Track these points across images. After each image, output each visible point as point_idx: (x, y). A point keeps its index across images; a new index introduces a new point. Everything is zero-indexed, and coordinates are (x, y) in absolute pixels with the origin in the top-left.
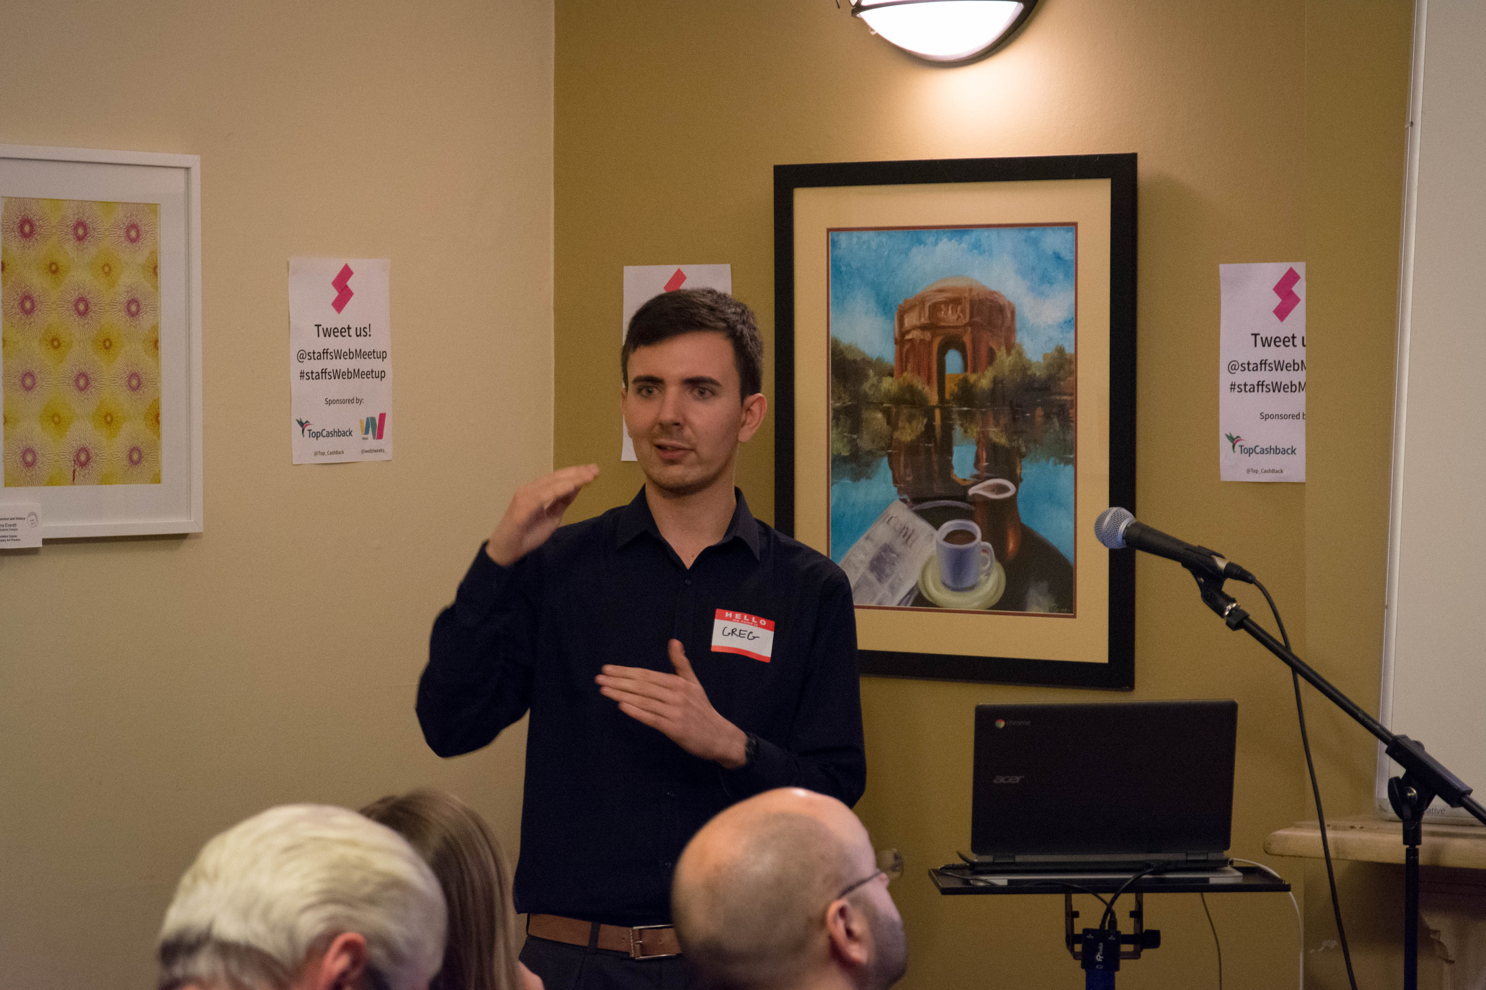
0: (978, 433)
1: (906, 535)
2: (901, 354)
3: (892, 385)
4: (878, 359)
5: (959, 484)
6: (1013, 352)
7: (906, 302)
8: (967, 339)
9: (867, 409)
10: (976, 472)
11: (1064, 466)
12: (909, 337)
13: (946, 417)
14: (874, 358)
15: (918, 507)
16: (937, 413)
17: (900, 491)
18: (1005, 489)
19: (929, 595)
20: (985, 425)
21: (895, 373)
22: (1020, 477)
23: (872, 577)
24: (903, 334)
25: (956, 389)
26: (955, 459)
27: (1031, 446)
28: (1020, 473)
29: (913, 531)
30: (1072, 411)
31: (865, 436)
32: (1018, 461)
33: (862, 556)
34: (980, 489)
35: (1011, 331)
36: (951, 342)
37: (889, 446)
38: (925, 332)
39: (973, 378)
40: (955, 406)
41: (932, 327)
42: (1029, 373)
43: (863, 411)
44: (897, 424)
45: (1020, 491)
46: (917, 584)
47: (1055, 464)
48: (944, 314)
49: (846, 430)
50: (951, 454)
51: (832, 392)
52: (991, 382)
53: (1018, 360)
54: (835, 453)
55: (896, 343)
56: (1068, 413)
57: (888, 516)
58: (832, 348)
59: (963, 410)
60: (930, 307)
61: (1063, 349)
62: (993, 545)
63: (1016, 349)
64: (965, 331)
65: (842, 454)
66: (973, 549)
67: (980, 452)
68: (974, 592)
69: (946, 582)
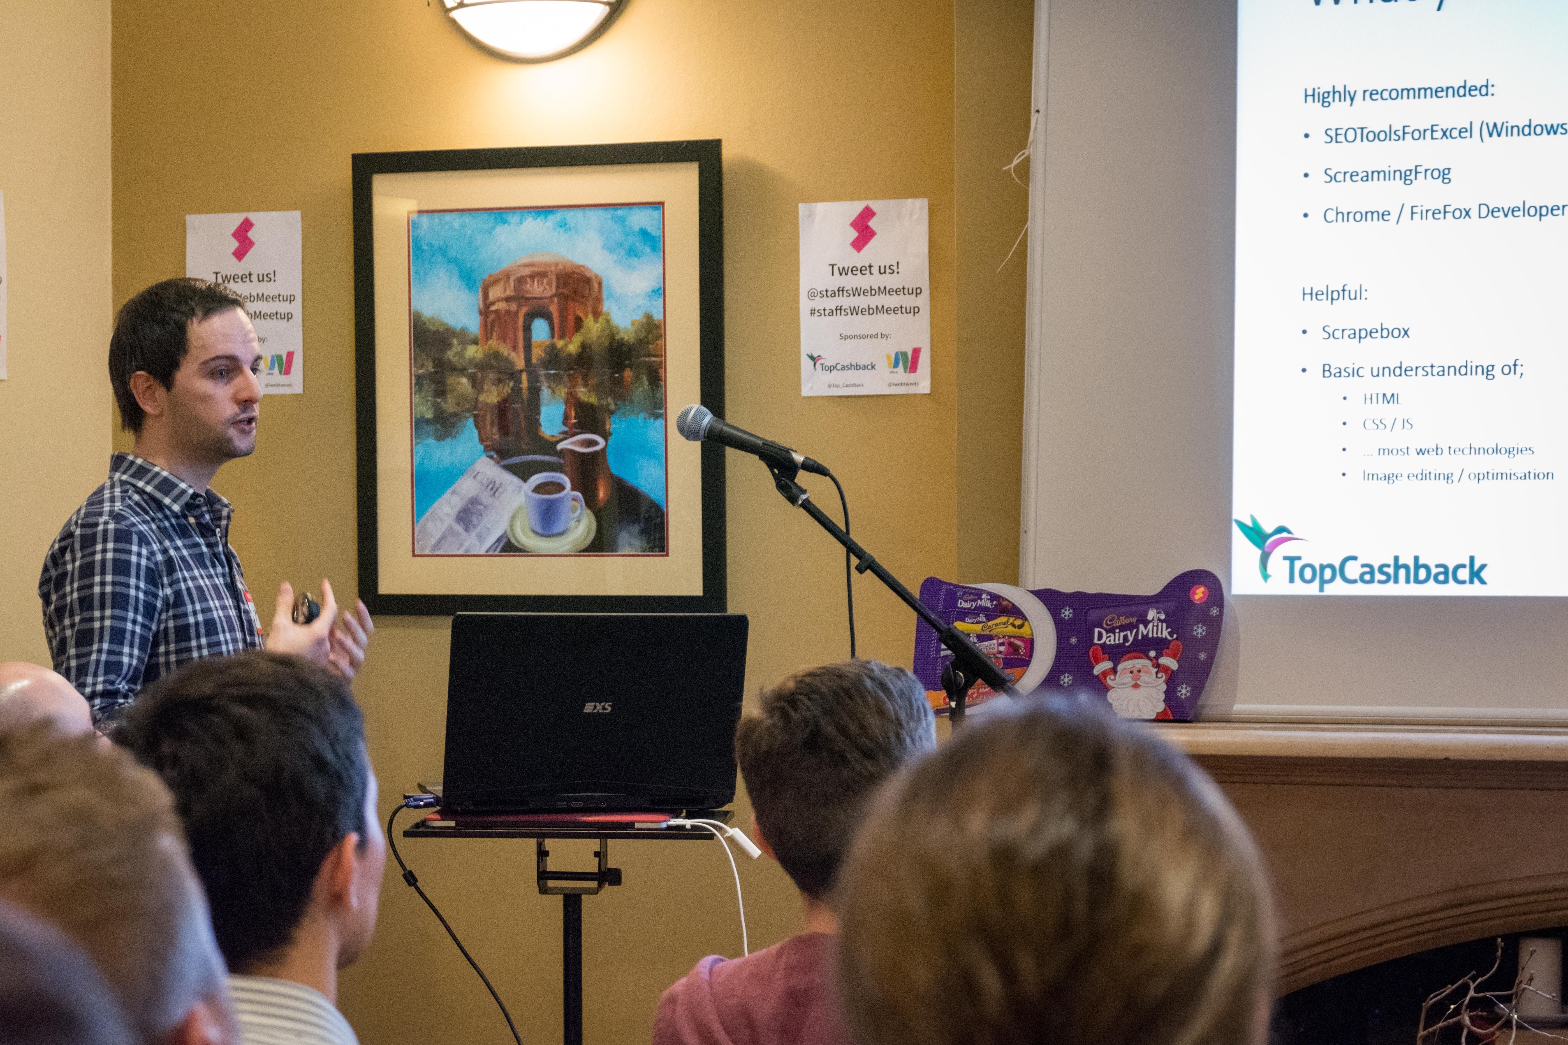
0: (566, 393)
1: (494, 489)
2: (486, 325)
3: (477, 352)
4: (462, 329)
5: (548, 441)
6: (601, 319)
7: (490, 276)
8: (554, 309)
9: (451, 375)
10: (565, 429)
11: (654, 420)
12: (493, 308)
13: (534, 380)
14: (458, 329)
15: (506, 462)
16: (524, 376)
17: (486, 449)
18: (594, 443)
19: (518, 542)
20: (573, 385)
21: (480, 342)
22: (609, 432)
23: (459, 528)
24: (487, 305)
25: (543, 354)
26: (543, 419)
27: (619, 403)
28: (610, 429)
29: (501, 484)
30: (662, 371)
31: (450, 400)
32: (607, 418)
33: (447, 509)
34: (569, 444)
35: (598, 300)
36: (539, 312)
37: (475, 408)
38: (510, 303)
39: (560, 344)
40: (541, 369)
41: (519, 298)
42: (618, 337)
43: (447, 376)
44: (482, 388)
45: (609, 443)
46: (505, 532)
47: (645, 419)
48: (530, 286)
49: (429, 394)
50: (539, 413)
51: (414, 360)
52: (578, 347)
53: (606, 327)
54: (419, 416)
55: (481, 313)
56: (657, 373)
57: (474, 471)
58: (414, 320)
59: (550, 374)
60: (515, 280)
61: (652, 316)
62: (583, 495)
63: (604, 316)
64: (552, 302)
65: (426, 416)
66: (562, 498)
67: (568, 410)
68: (563, 537)
69: (535, 530)
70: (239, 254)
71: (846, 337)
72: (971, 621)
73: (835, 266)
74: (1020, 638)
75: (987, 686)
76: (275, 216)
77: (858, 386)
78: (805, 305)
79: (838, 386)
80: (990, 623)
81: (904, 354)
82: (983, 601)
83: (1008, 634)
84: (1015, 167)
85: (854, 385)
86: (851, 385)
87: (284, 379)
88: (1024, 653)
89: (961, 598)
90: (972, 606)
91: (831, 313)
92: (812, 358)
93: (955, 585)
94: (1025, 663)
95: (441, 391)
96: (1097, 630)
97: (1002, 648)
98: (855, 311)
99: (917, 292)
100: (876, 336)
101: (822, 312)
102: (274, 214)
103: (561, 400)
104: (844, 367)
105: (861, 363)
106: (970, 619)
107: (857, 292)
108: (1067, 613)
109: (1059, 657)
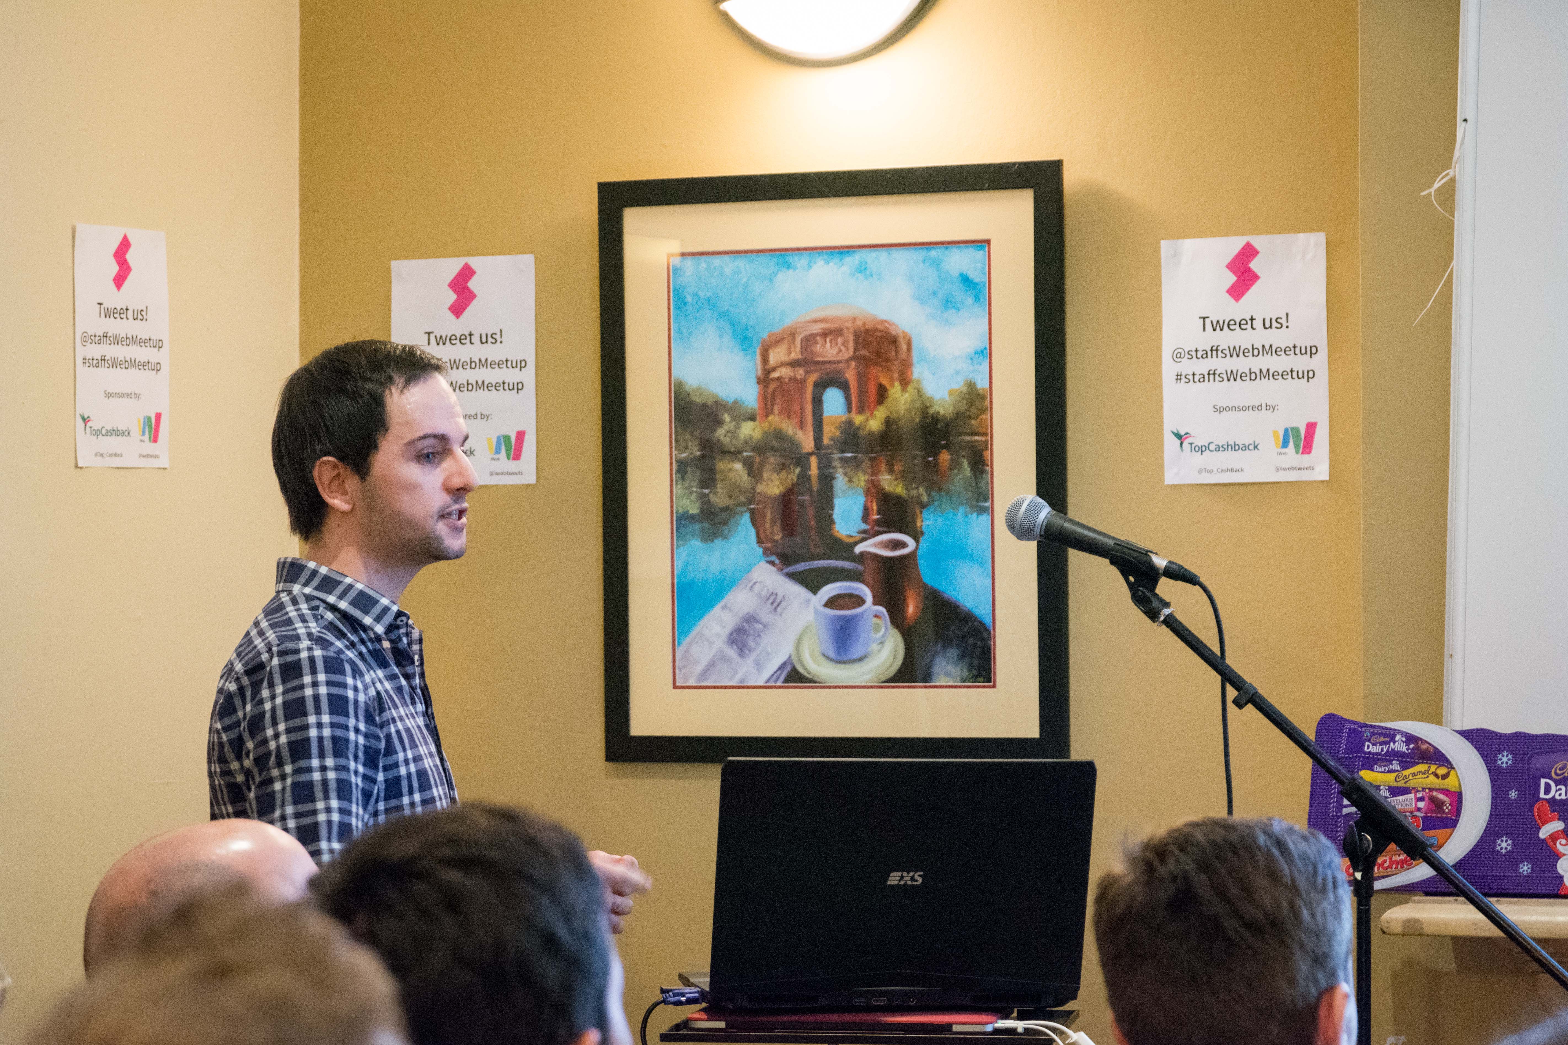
0: (866, 481)
1: (775, 602)
2: (765, 396)
3: (753, 430)
4: (736, 402)
5: (844, 543)
6: (910, 388)
7: (771, 335)
8: (850, 375)
9: (721, 460)
10: (865, 527)
11: (978, 515)
12: (774, 375)
13: (825, 465)
14: (731, 401)
15: (790, 569)
16: (814, 461)
17: (767, 552)
18: (903, 545)
19: (806, 669)
20: (875, 472)
21: (758, 418)
22: (921, 529)
23: (731, 652)
24: (767, 372)
25: (837, 433)
26: (837, 514)
27: (934, 494)
28: (921, 526)
29: (784, 597)
30: (987, 453)
31: (720, 491)
32: (918, 513)
33: (717, 629)
34: (870, 546)
35: (907, 363)
36: (832, 380)
37: (751, 501)
38: (796, 369)
39: (858, 419)
40: (835, 452)
41: (806, 362)
42: (931, 411)
43: (717, 461)
44: (760, 475)
45: (920, 545)
46: (790, 658)
47: (966, 514)
48: (821, 347)
49: (695, 484)
50: (831, 507)
51: (676, 441)
52: (882, 424)
53: (917, 397)
54: (681, 511)
55: (759, 382)
56: (982, 456)
57: (750, 581)
58: (675, 391)
59: (846, 457)
60: (802, 340)
61: (974, 383)
62: (888, 611)
63: (914, 385)
64: (848, 367)
65: (691, 512)
66: (861, 615)
67: (869, 503)
68: (862, 664)
69: (826, 654)
70: (457, 310)
71: (1222, 409)
72: (1382, 769)
73: (1206, 320)
74: (1445, 791)
75: (1402, 852)
76: (501, 261)
77: (1236, 471)
78: (1169, 368)
79: (1211, 472)
80: (1406, 772)
81: (1296, 430)
82: (1397, 744)
83: (1429, 786)
84: (1435, 191)
85: (1232, 470)
86: (1227, 470)
87: (513, 466)
88: (1449, 810)
89: (1369, 741)
90: (1382, 750)
91: (1203, 379)
92: (1178, 436)
93: (1361, 723)
94: (1451, 823)
95: (709, 479)
96: (1543, 781)
97: (1421, 804)
98: (1232, 376)
99: (1312, 351)
100: (1259, 407)
101: (1191, 377)
102: (501, 259)
103: (861, 492)
104: (1219, 448)
105: (1240, 442)
106: (1380, 766)
107: (1235, 352)
108: (1505, 760)
109: (1494, 815)
